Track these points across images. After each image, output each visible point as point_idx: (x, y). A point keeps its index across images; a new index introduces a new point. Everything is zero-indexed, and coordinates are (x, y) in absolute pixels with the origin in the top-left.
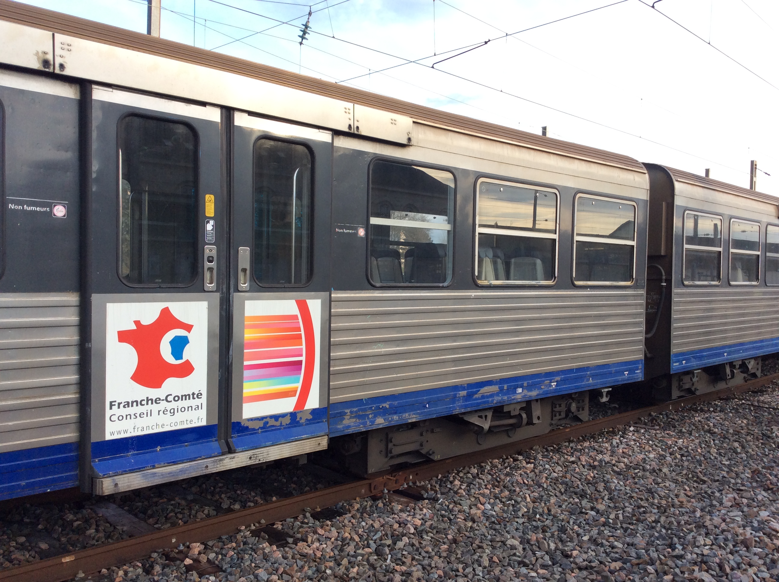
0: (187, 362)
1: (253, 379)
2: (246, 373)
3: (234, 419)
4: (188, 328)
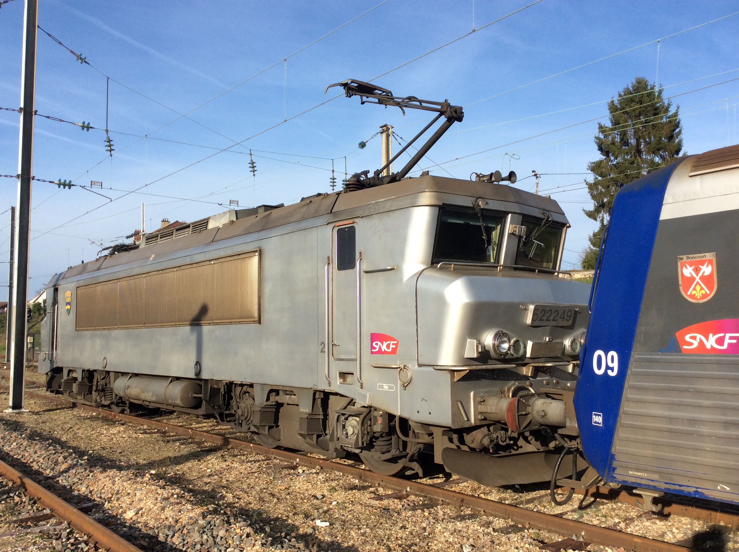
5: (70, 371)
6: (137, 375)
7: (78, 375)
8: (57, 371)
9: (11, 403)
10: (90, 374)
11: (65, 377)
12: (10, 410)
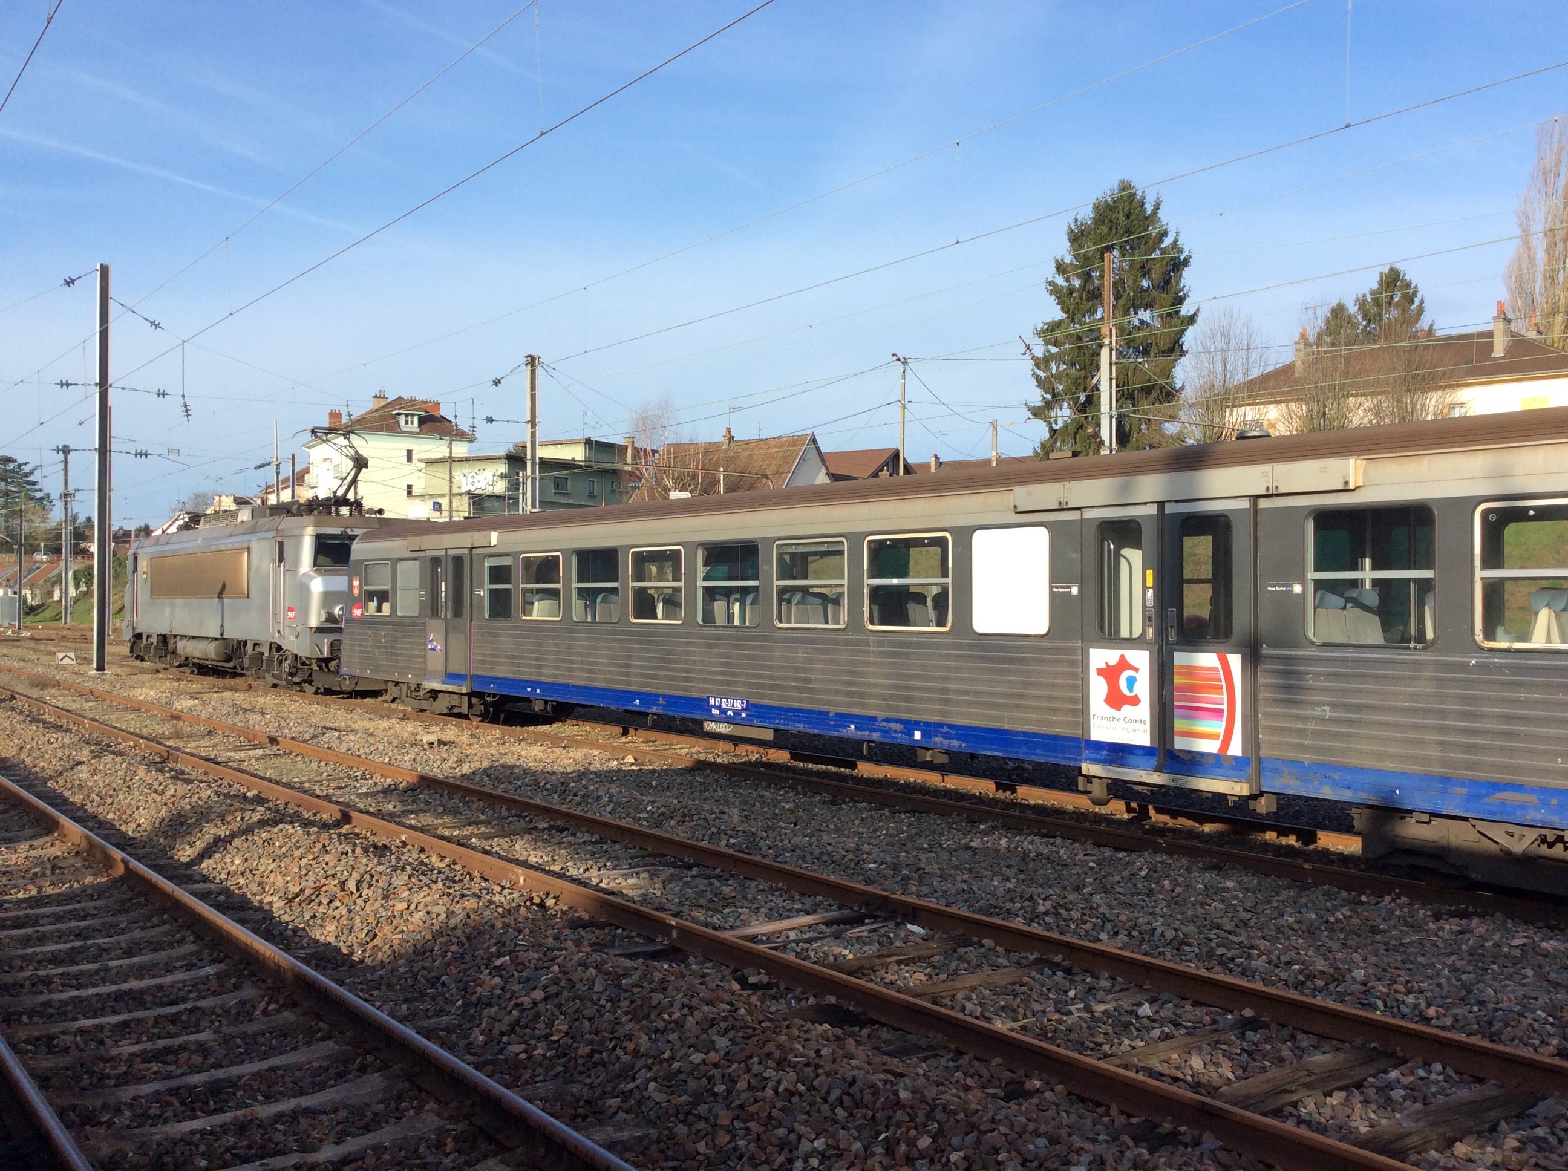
0: (1136, 696)
1: (1182, 717)
2: (1176, 711)
3: (1168, 747)
4: (1136, 670)
5: (148, 637)
6: (194, 637)
7: (154, 640)
8: (138, 636)
9: (95, 666)
10: (164, 639)
11: (144, 642)
12: (95, 672)
